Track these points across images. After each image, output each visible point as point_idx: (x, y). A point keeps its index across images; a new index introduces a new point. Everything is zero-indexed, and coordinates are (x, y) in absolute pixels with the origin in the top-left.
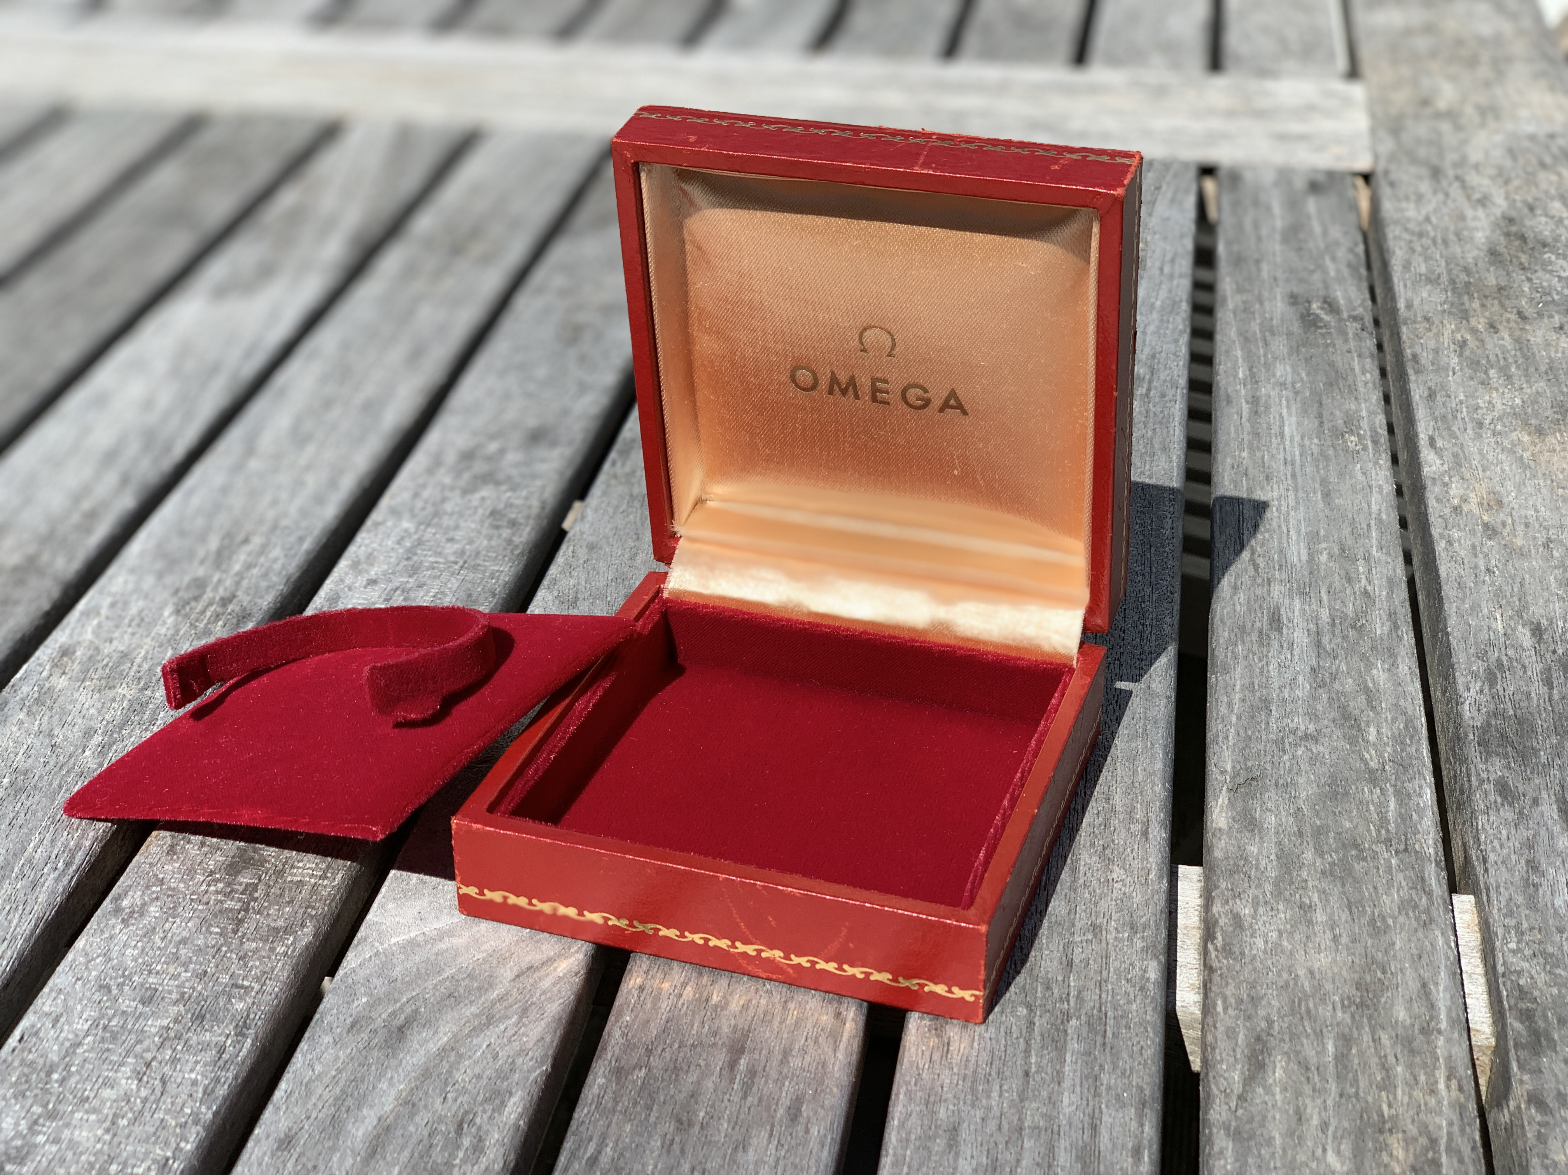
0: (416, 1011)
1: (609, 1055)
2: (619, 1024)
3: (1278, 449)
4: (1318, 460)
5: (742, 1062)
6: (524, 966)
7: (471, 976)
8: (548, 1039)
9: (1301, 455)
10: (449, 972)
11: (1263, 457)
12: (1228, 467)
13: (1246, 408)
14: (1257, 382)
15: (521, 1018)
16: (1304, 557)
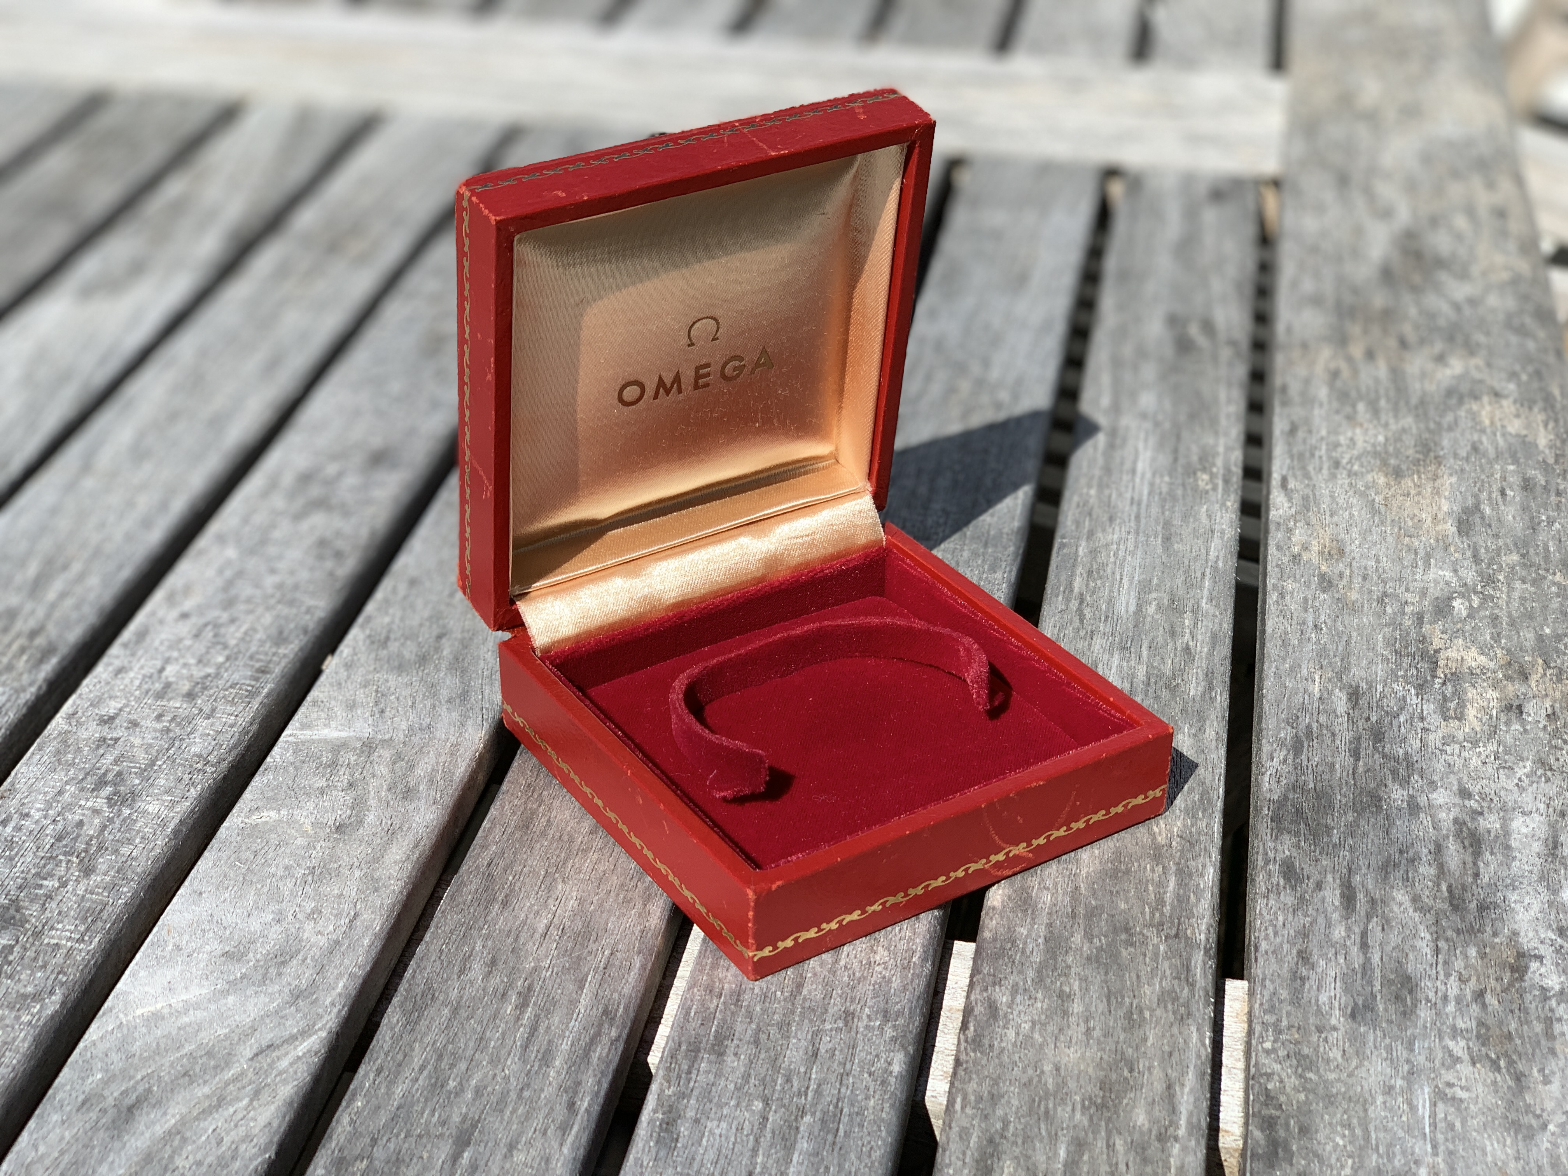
0: (149, 1091)
1: (333, 1144)
2: (349, 1110)
3: (1127, 487)
4: (1164, 500)
5: (466, 1155)
6: (264, 1044)
7: (210, 1054)
8: (275, 1124)
9: (1150, 494)
10: (188, 1048)
11: (1110, 496)
14: (1120, 411)
15: (252, 1100)
16: (1132, 608)
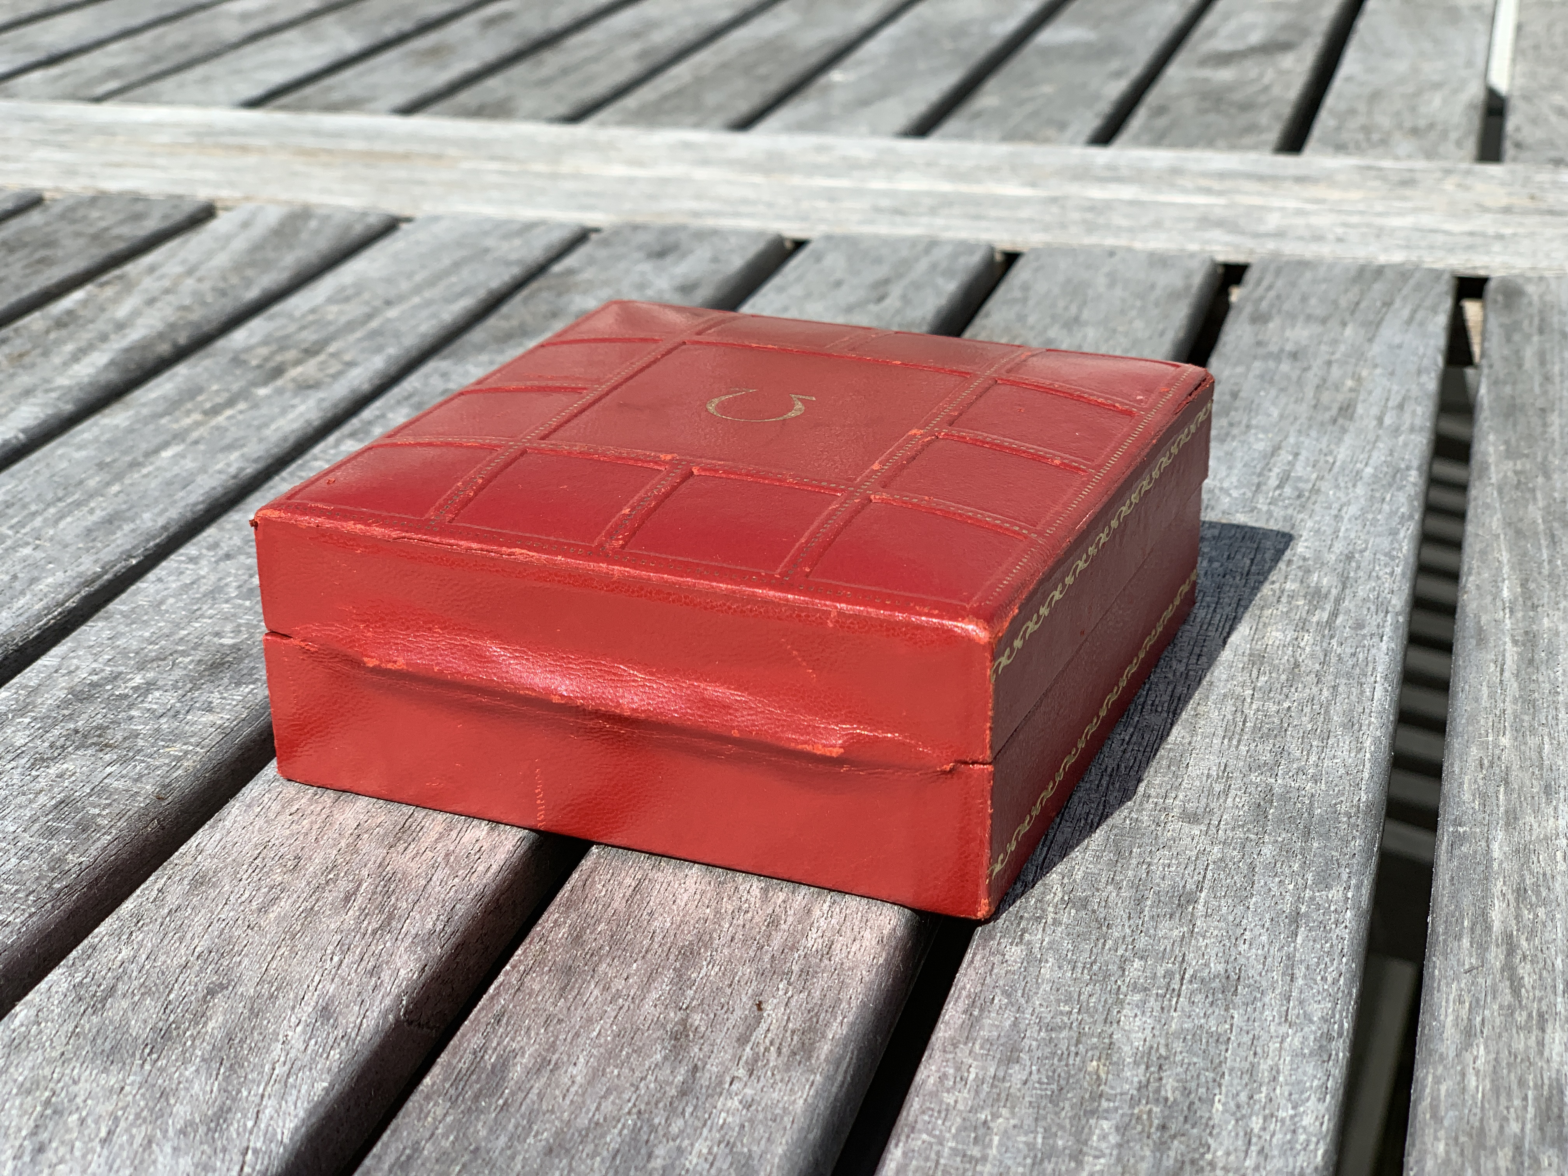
12: (1472, 764)
13: (1511, 653)
14: (1534, 607)
